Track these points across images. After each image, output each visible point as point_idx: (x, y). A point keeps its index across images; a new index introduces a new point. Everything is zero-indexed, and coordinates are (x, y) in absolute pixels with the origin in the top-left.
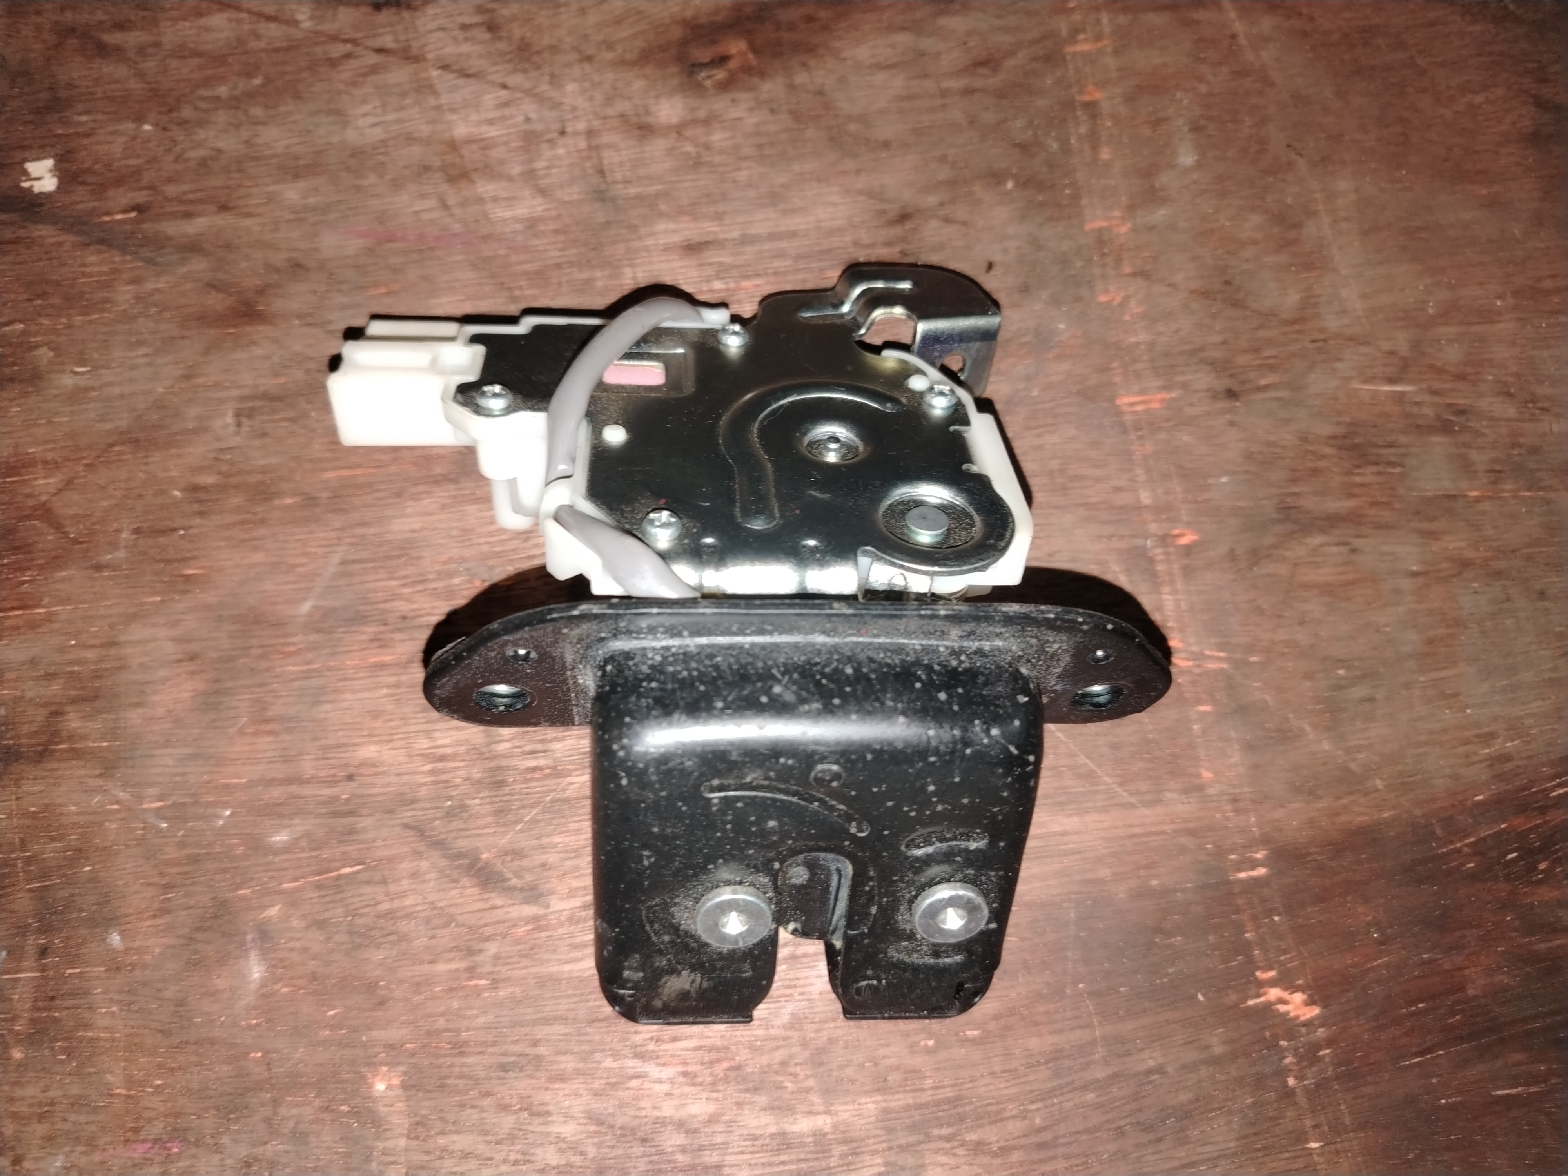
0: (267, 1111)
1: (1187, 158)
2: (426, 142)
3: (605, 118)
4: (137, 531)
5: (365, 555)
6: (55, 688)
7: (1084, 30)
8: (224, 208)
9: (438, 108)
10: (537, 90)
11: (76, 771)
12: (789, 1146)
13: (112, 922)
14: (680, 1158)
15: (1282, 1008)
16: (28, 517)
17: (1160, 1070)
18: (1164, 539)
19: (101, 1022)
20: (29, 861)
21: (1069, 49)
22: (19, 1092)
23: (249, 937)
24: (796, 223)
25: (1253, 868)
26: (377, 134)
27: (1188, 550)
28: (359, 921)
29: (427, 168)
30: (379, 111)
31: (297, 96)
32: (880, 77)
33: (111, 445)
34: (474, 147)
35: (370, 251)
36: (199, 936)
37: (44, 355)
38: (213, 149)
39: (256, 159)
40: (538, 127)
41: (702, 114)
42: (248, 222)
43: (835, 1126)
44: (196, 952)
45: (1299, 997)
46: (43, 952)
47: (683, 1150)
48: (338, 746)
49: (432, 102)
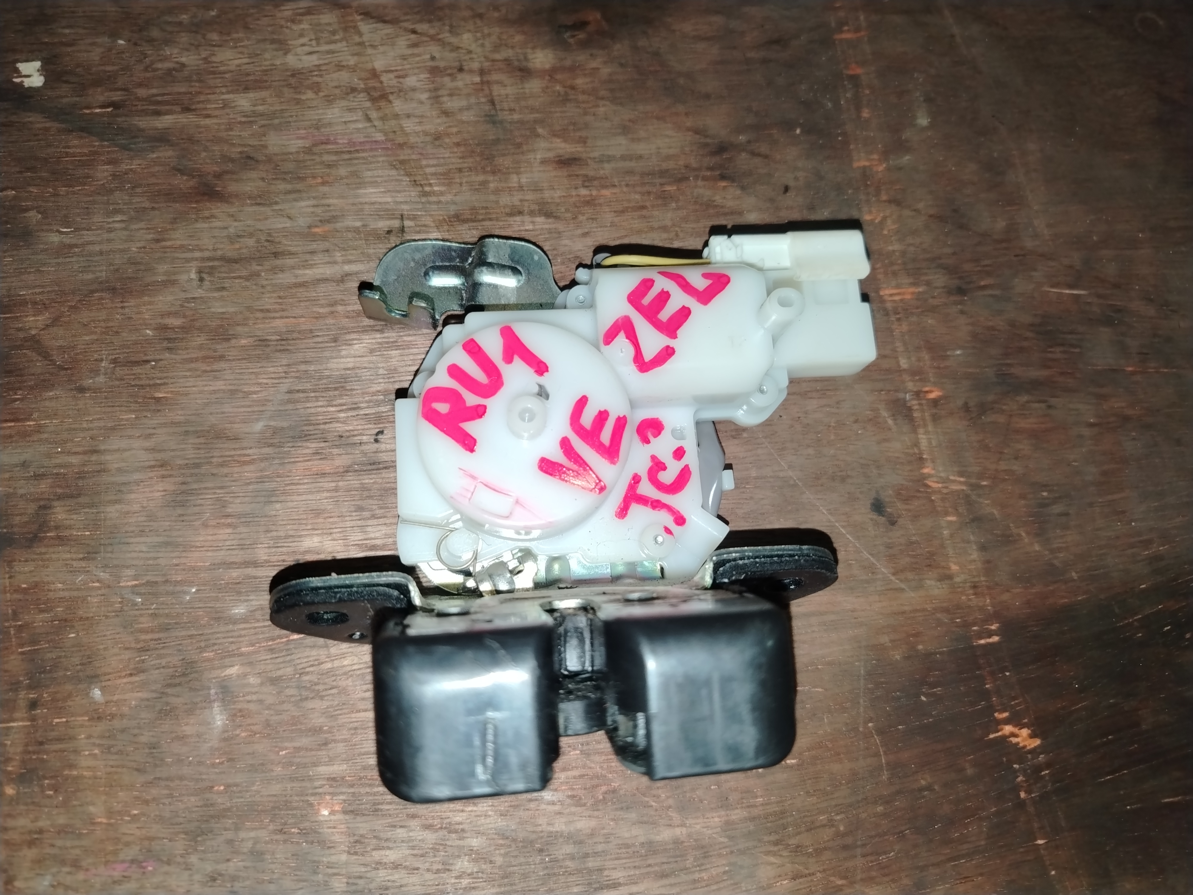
0: (230, 835)
1: (923, 121)
2: (353, 69)
3: (493, 61)
4: (115, 361)
5: (308, 386)
6: (44, 486)
7: (847, 24)
8: (187, 109)
9: (361, 44)
10: (440, 36)
11: (63, 554)
12: (655, 852)
13: (94, 678)
14: (569, 863)
15: (1014, 740)
16: (20, 347)
17: (929, 788)
18: (918, 394)
19: (84, 762)
20: (20, 629)
21: (837, 37)
22: (10, 823)
23: (213, 692)
24: (641, 148)
25: (990, 637)
26: (314, 60)
27: (935, 402)
28: (306, 678)
29: (353, 90)
30: (314, 43)
31: (246, 27)
32: (701, 46)
33: (93, 292)
34: (391, 76)
35: (309, 151)
36: (169, 691)
37: (34, 216)
38: (177, 63)
39: (214, 73)
40: (442, 64)
41: (568, 63)
42: (208, 121)
43: (689, 836)
44: (167, 704)
45: (1025, 732)
46: (33, 705)
47: (572, 858)
48: (287, 537)
49: (357, 39)
